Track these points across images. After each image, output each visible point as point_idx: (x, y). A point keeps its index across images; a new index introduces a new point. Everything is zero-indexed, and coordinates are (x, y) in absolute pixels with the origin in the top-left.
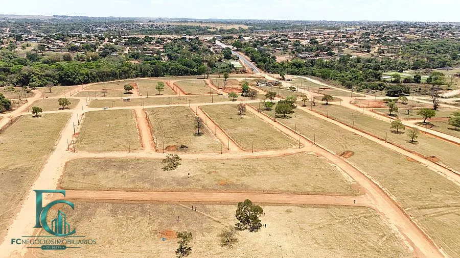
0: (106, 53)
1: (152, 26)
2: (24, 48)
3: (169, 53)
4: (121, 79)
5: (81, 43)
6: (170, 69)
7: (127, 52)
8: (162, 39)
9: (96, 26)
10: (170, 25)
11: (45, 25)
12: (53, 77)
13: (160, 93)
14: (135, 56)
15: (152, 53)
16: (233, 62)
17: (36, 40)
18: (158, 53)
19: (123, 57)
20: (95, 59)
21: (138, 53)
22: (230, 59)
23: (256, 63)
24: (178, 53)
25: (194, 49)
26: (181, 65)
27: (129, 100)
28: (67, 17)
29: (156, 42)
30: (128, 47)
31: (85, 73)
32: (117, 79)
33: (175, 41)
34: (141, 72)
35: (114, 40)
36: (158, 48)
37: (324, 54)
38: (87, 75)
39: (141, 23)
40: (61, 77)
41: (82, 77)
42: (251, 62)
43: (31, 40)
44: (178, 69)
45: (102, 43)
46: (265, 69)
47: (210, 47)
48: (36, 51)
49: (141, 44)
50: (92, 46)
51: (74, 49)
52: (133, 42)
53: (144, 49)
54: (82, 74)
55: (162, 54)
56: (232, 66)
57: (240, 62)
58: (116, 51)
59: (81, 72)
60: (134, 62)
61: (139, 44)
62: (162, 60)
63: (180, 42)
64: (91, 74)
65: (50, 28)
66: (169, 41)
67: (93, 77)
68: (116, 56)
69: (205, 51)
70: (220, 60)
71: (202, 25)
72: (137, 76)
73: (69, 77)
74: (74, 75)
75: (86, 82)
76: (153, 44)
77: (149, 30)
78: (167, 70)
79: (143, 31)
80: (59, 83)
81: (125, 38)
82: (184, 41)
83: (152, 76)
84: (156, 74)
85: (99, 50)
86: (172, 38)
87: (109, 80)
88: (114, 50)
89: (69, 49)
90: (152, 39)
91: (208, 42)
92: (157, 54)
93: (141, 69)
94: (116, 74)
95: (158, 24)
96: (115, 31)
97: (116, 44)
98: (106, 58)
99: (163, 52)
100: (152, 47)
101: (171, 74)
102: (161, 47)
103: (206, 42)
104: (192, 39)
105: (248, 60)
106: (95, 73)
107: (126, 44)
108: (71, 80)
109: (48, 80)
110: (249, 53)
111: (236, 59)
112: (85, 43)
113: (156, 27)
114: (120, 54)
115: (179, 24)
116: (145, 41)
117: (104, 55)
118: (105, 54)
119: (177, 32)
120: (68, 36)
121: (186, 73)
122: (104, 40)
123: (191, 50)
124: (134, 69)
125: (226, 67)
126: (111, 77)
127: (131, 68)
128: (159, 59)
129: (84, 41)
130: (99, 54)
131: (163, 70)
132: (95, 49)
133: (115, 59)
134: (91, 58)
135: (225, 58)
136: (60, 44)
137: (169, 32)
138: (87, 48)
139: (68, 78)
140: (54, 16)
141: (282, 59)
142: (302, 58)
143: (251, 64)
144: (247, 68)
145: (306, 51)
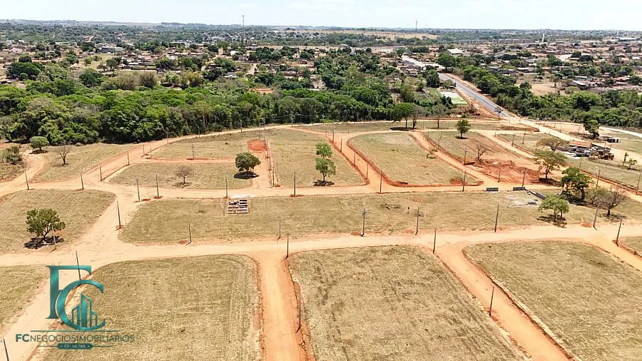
0: (217, 73)
1: (292, 34)
2: (88, 62)
3: (325, 75)
4: (235, 127)
5: (180, 56)
6: (333, 106)
7: (252, 72)
8: (311, 52)
9: (213, 35)
10: (318, 34)
11: (144, 33)
12: (89, 124)
13: (327, 179)
14: (266, 80)
15: (295, 75)
16: (447, 94)
17: (112, 51)
18: (306, 74)
19: (244, 81)
20: (195, 83)
21: (271, 75)
22: (438, 87)
23: (494, 96)
24: (341, 75)
25: (369, 68)
26: (354, 100)
27: (244, 202)
28: (178, 24)
29: (301, 57)
30: (255, 65)
31: (157, 116)
32: (228, 127)
33: (333, 54)
34: (276, 111)
35: (233, 53)
36: (305, 65)
37: (621, 81)
38: (163, 120)
39: (275, 31)
40: (105, 125)
41: (150, 125)
42: (481, 93)
43: (105, 51)
44: (348, 107)
45: (212, 56)
46: (516, 108)
47: (395, 65)
48: (104, 68)
49: (276, 58)
50: (195, 61)
51: (166, 65)
52: (263, 56)
53: (281, 67)
54: (151, 119)
55: (314, 77)
56: (446, 101)
57: (460, 94)
58: (235, 70)
59: (150, 113)
60: (265, 92)
61: (274, 59)
62: (314, 88)
63: (341, 56)
64: (172, 117)
65: (149, 36)
66: (323, 55)
67: (176, 123)
68: (234, 79)
69: (389, 72)
70: (420, 90)
71: (366, 34)
72: (268, 122)
73: (121, 123)
74: (134, 119)
75: (158, 136)
76: (296, 60)
77: (287, 40)
78: (326, 108)
79: (279, 40)
80: (101, 136)
81: (250, 49)
82: (348, 56)
83: (297, 120)
84: (305, 116)
85: (207, 69)
86: (327, 50)
87: (210, 131)
88: (230, 68)
89: (158, 66)
90: (294, 51)
91: (388, 56)
92: (304, 76)
93: (276, 106)
94: (225, 116)
95: (301, 32)
96: (238, 41)
97: (236, 58)
98: (216, 83)
99: (314, 73)
100: (294, 65)
101: (334, 117)
102: (310, 64)
103: (384, 56)
104: (361, 52)
105: (473, 89)
106: (180, 115)
107: (252, 59)
108: (126, 130)
109: (75, 130)
110: (474, 76)
111: (451, 87)
112: (185, 56)
113: (297, 36)
114: (240, 76)
115: (331, 32)
116: (283, 54)
117: (212, 78)
118: (214, 74)
119: (332, 42)
120: (163, 45)
121: (364, 115)
122: (217, 51)
123: (363, 70)
124: (263, 106)
125: (436, 104)
126: (214, 124)
127: (258, 103)
128: (308, 86)
129: (184, 53)
130: (204, 74)
131: (318, 108)
132: (200, 66)
133: (231, 84)
134: (188, 83)
135: (428, 85)
136: (147, 58)
137: (319, 42)
138: (186, 64)
139: (118, 126)
140: (162, 23)
141: (541, 89)
142: (582, 88)
143: (483, 97)
144: (476, 106)
145: (581, 73)
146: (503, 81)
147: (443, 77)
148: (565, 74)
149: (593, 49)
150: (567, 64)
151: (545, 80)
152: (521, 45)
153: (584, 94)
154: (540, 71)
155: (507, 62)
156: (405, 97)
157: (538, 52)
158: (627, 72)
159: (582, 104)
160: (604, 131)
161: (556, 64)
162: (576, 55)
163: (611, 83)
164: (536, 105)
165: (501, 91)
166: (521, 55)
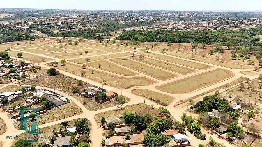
22: (32, 33)
37: (71, 29)
46: (51, 36)
56: (36, 36)
57: (38, 34)
105: (41, 33)
110: (40, 30)
111: (35, 33)
125: (34, 36)
135: (30, 32)
141: (55, 31)
142: (63, 31)
143: (43, 34)
144: (43, 36)
145: (63, 27)
146: (47, 30)
147: (32, 30)
148: (59, 28)
149: (66, 20)
150: (60, 26)
151: (56, 30)
152: (48, 19)
153: (63, 32)
154: (54, 28)
155: (46, 25)
156: (26, 36)
157: (53, 22)
158: (72, 27)
159: (63, 34)
160: (65, 38)
161: (57, 26)
162: (62, 23)
163: (69, 29)
164: (55, 35)
165: (47, 33)
166: (48, 23)
